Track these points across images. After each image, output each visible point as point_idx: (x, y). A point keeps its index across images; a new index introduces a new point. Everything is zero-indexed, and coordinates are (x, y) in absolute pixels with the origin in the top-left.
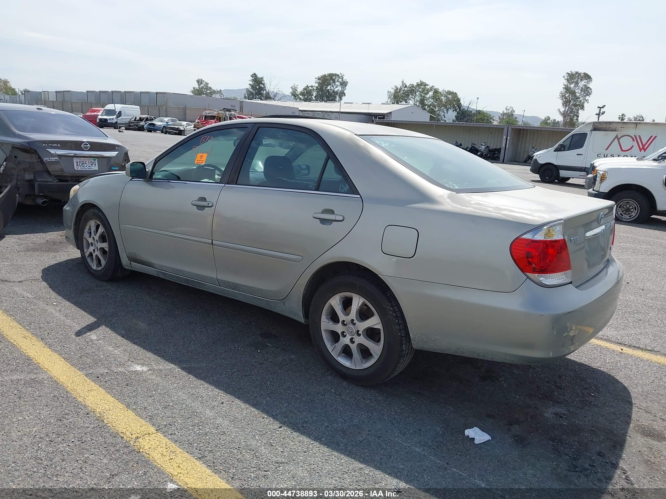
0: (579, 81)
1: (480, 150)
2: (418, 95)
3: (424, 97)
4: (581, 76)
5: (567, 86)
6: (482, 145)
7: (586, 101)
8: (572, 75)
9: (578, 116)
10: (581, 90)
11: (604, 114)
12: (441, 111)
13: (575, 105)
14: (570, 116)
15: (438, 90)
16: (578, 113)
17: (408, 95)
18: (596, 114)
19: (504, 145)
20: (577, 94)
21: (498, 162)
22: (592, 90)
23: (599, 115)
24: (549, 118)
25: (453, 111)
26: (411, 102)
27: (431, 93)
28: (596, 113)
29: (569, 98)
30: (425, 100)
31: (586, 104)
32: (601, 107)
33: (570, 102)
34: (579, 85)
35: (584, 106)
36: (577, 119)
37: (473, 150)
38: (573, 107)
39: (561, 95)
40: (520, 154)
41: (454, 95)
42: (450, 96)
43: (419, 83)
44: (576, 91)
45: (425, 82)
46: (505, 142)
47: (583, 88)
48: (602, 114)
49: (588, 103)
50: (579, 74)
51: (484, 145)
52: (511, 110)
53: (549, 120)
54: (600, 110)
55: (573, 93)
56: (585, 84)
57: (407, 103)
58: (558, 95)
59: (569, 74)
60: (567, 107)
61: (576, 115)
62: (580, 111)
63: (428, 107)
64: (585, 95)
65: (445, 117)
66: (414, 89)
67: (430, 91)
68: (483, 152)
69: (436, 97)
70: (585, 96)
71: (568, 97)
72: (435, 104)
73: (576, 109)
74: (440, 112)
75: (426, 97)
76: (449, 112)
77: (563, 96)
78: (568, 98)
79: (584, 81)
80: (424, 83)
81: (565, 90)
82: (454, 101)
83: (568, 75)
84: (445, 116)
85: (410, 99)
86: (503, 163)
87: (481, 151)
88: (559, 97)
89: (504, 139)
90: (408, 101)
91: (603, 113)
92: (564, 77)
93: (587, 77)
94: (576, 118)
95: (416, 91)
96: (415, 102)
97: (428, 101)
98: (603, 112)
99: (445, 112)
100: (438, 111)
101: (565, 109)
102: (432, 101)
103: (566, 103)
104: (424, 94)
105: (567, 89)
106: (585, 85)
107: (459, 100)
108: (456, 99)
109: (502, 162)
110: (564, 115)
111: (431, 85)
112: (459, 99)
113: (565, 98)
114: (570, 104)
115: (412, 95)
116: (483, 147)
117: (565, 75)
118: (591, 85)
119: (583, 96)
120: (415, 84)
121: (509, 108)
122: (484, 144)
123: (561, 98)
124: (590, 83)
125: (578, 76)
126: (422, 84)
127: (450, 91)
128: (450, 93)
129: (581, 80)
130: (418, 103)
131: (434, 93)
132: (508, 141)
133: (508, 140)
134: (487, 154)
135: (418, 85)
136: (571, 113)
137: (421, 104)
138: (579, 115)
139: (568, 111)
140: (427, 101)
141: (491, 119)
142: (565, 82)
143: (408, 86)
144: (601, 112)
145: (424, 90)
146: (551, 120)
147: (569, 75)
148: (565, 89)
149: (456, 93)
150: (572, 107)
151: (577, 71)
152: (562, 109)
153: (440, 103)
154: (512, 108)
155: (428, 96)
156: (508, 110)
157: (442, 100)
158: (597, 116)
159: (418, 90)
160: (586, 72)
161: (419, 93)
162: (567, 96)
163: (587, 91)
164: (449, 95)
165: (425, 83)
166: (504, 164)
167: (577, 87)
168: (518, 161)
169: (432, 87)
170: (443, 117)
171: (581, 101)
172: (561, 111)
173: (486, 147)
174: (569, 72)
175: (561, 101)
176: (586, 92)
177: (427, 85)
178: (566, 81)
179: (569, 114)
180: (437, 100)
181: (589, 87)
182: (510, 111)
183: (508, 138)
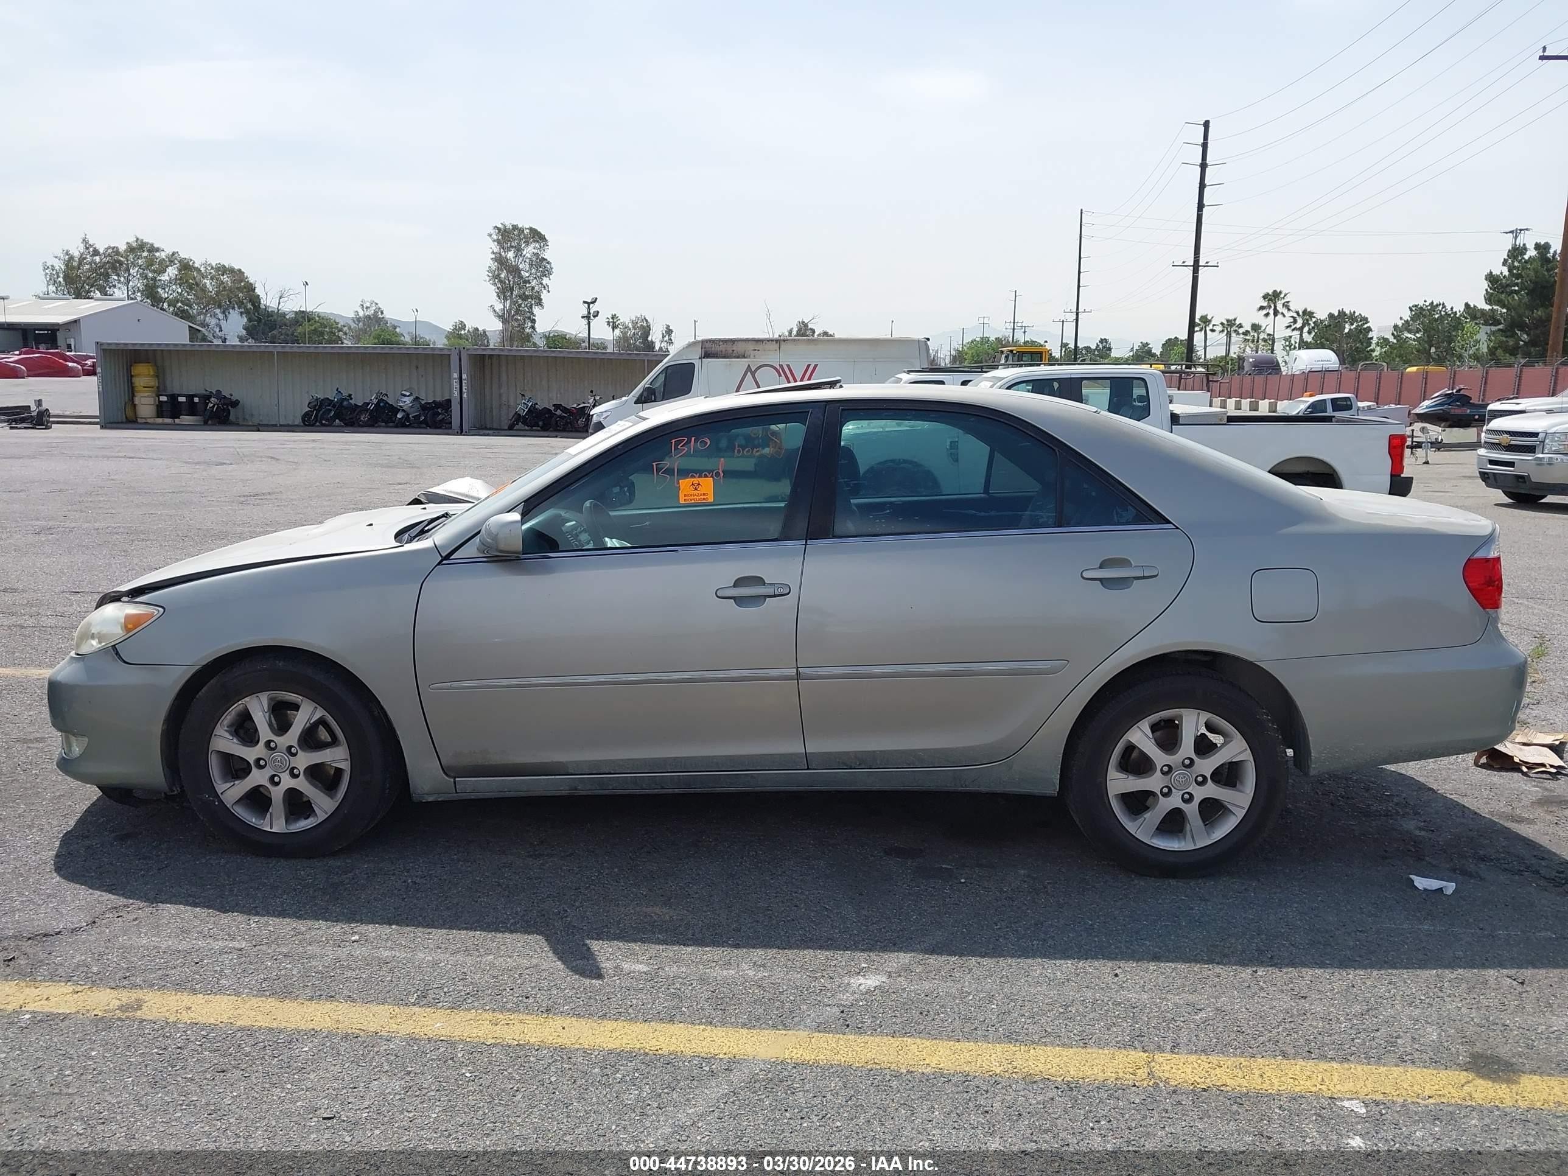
0: (523, 245)
1: (401, 406)
2: (135, 274)
3: (154, 279)
4: (524, 235)
5: (500, 255)
6: (405, 395)
7: (544, 287)
8: (505, 231)
9: (534, 321)
10: (531, 265)
11: (597, 316)
12: (209, 315)
13: (524, 297)
14: (517, 320)
15: (191, 263)
16: (533, 313)
17: (107, 276)
18: (583, 317)
19: (456, 394)
20: (522, 272)
21: (450, 431)
22: (553, 265)
23: (587, 317)
24: (463, 326)
25: (241, 313)
26: (120, 292)
27: (172, 271)
28: (581, 315)
29: (509, 282)
30: (158, 287)
31: (544, 296)
32: (589, 301)
33: (512, 290)
34: (524, 253)
35: (541, 300)
36: (533, 327)
37: (384, 407)
38: (520, 301)
39: (490, 275)
40: (491, 411)
41: (238, 275)
42: (225, 278)
43: (134, 245)
44: (521, 266)
45: (150, 242)
46: (458, 386)
47: (532, 261)
48: (594, 317)
49: (549, 291)
50: (521, 231)
51: (409, 396)
52: (374, 308)
53: (465, 330)
54: (589, 307)
55: (515, 271)
56: (535, 251)
57: (106, 295)
58: (484, 275)
59: (499, 229)
60: (508, 302)
61: (529, 318)
62: (536, 310)
63: (169, 306)
64: (539, 274)
65: (221, 330)
66: (122, 259)
67: (167, 266)
68: (408, 410)
69: (187, 281)
70: (540, 277)
71: (505, 278)
72: (189, 297)
73: (526, 306)
74: (207, 319)
75: (160, 280)
76: (230, 317)
77: (495, 277)
78: (507, 282)
79: (533, 245)
80: (148, 243)
81: (496, 263)
82: (240, 289)
83: (497, 231)
84: (221, 328)
85: (115, 286)
86: (461, 434)
87: (403, 410)
88: (488, 279)
89: (455, 379)
90: (110, 291)
91: (596, 314)
92: (490, 235)
93: (537, 236)
94: (530, 324)
95: (127, 265)
96: (130, 293)
97: (167, 290)
98: (594, 312)
99: (221, 316)
100: (199, 314)
101: (504, 306)
102: (180, 290)
103: (504, 292)
104: (154, 271)
105: (500, 260)
106: (537, 255)
107: (251, 288)
108: (243, 284)
109: (459, 432)
110: (503, 317)
111: (169, 251)
112: (251, 284)
113: (501, 281)
114: (512, 294)
115: (118, 275)
116: (408, 400)
117: (492, 232)
118: (547, 255)
119: (535, 278)
120: (123, 248)
121: (368, 305)
122: (408, 394)
123: (491, 282)
124: (544, 250)
125: (519, 235)
126: (139, 247)
127: (224, 266)
128: (223, 270)
129: (527, 243)
130: (139, 294)
131: (180, 270)
132: (464, 385)
133: (464, 382)
134: (419, 416)
135: (131, 249)
136: (517, 312)
137: (148, 298)
138: (536, 318)
139: (511, 310)
140: (164, 289)
141: (339, 331)
142: (496, 248)
143: (101, 251)
144: (592, 312)
145: (150, 262)
146: (467, 329)
147: (499, 232)
148: (496, 261)
149: (240, 270)
150: (517, 302)
151: (515, 224)
152: (499, 307)
153: (200, 294)
154: (377, 304)
155: (165, 277)
156: (367, 308)
157: (206, 287)
158: (585, 321)
159: (132, 263)
160: (534, 227)
161: (138, 271)
162: (503, 276)
163: (542, 267)
164: (223, 275)
165: (152, 245)
166: (464, 435)
167: (521, 259)
168: (488, 427)
169: (173, 254)
170: (217, 330)
171: (533, 288)
172: (497, 309)
173: (414, 400)
174: (500, 226)
175: (494, 287)
176: (541, 269)
177: (158, 250)
178: (496, 243)
179: (514, 315)
180: (191, 289)
181: (545, 257)
182: (373, 312)
183: (463, 377)
